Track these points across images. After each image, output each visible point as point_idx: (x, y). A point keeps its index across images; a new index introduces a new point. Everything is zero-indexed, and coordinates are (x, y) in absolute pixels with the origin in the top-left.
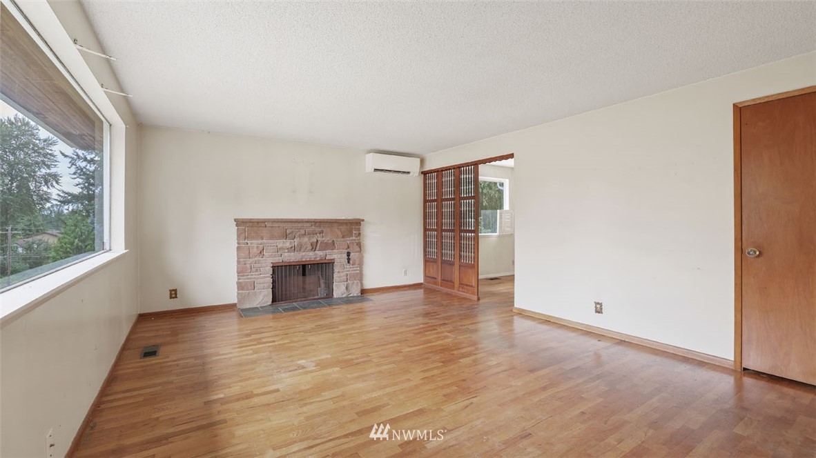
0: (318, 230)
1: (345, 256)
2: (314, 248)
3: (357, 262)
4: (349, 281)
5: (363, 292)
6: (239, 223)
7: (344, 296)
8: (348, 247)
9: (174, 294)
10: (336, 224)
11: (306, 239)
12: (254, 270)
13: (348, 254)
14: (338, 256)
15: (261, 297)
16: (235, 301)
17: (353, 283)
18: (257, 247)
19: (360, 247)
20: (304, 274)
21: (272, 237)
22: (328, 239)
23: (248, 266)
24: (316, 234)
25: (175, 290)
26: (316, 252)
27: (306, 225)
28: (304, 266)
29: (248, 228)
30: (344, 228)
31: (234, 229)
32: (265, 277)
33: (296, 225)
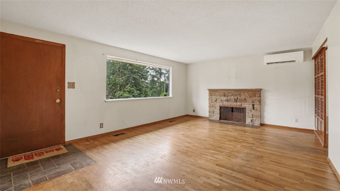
0: (238, 93)
1: (251, 106)
2: (236, 101)
3: (259, 110)
4: (254, 118)
5: (262, 125)
6: (210, 90)
7: (250, 124)
8: (253, 102)
9: (194, 111)
10: (246, 91)
11: (232, 97)
12: (214, 107)
13: (253, 105)
14: (247, 106)
15: (215, 117)
16: (208, 116)
17: (256, 120)
18: (214, 99)
19: (260, 103)
20: (232, 111)
21: (219, 96)
22: (243, 97)
23: (212, 105)
24: (237, 95)
25: (194, 110)
26: (237, 103)
27: (232, 91)
28: (232, 108)
29: (212, 92)
30: (250, 93)
31: (207, 92)
32: (217, 110)
33: (228, 91)
